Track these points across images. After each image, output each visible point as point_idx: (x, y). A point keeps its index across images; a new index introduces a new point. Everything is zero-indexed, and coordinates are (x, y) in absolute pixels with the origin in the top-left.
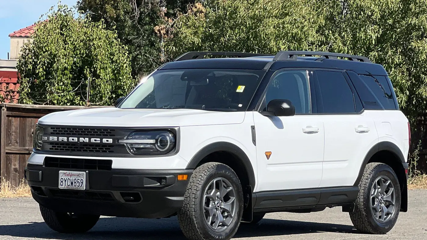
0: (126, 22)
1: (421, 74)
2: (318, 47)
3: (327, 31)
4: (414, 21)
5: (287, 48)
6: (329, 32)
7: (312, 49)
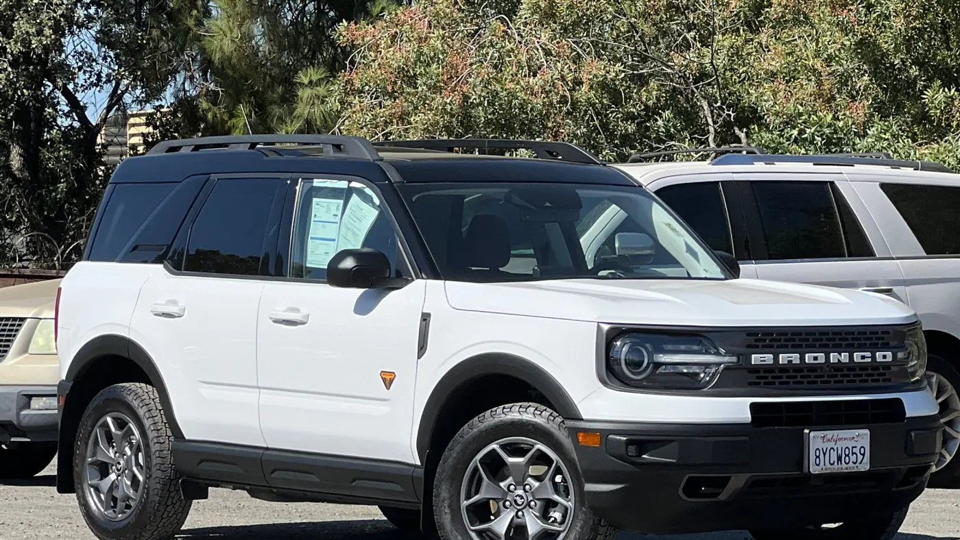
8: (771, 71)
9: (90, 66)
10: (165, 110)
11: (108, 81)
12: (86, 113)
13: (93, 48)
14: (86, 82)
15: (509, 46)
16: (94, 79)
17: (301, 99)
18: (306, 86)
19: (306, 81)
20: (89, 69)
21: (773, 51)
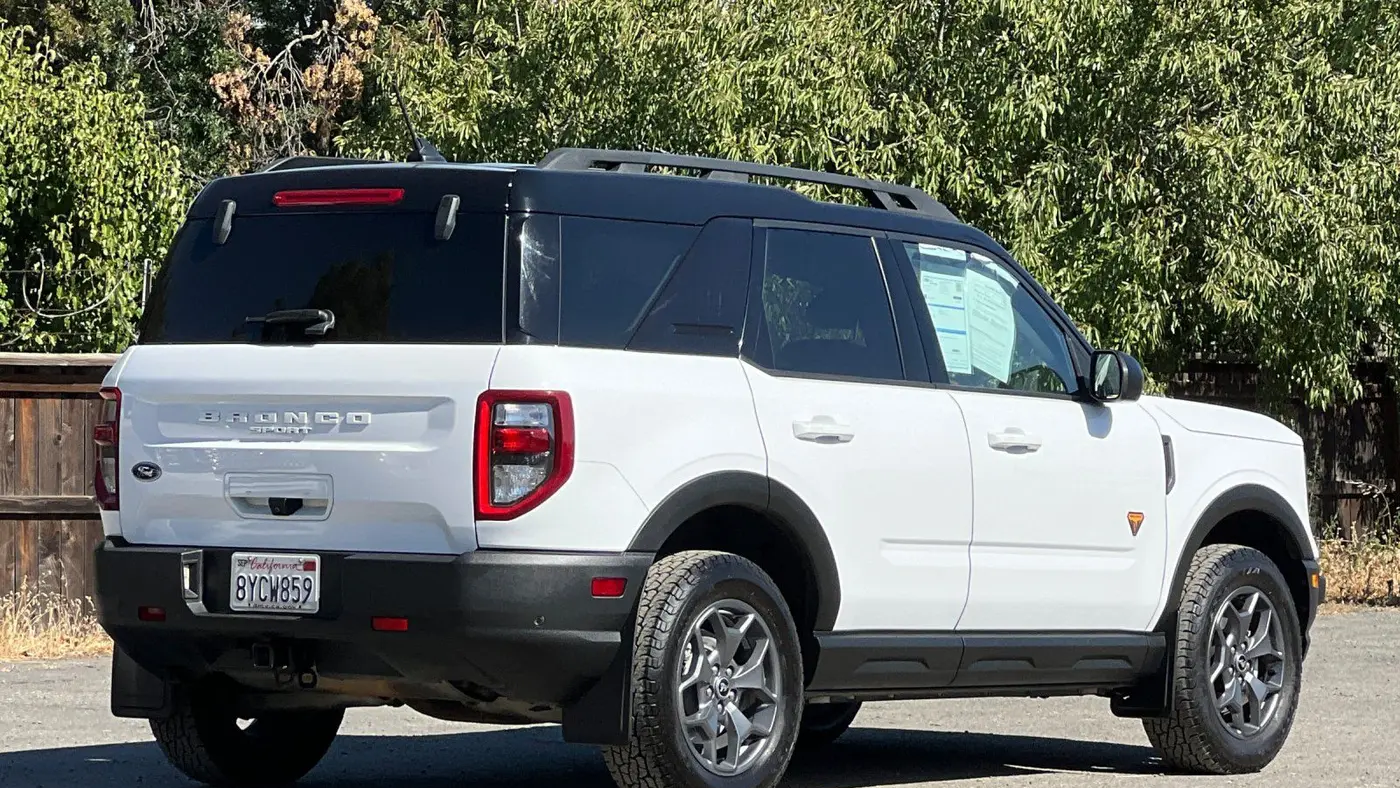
0: (118, 65)
1: (1206, 234)
2: (863, 147)
3: (895, 95)
4: (1175, 61)
5: (772, 151)
6: (899, 97)
7: (847, 154)
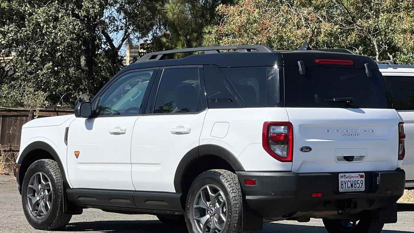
8: (405, 29)
9: (114, 22)
10: (148, 42)
11: (122, 29)
12: (113, 42)
13: (115, 14)
14: (112, 29)
15: (290, 16)
16: (115, 28)
17: (205, 39)
18: (207, 34)
19: (207, 31)
20: (113, 24)
21: (406, 20)
